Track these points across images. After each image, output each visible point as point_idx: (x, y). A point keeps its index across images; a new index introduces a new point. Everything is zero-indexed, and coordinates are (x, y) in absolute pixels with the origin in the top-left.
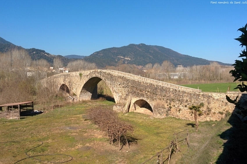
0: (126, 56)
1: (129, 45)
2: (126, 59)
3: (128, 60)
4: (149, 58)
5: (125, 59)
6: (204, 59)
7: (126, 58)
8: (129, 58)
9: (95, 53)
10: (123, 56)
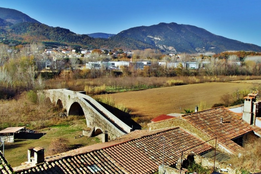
0: (156, 36)
1: (159, 24)
2: (156, 40)
3: (158, 40)
4: (181, 39)
5: (154, 40)
6: (239, 41)
7: (155, 38)
8: (159, 38)
9: (122, 31)
10: (152, 36)
